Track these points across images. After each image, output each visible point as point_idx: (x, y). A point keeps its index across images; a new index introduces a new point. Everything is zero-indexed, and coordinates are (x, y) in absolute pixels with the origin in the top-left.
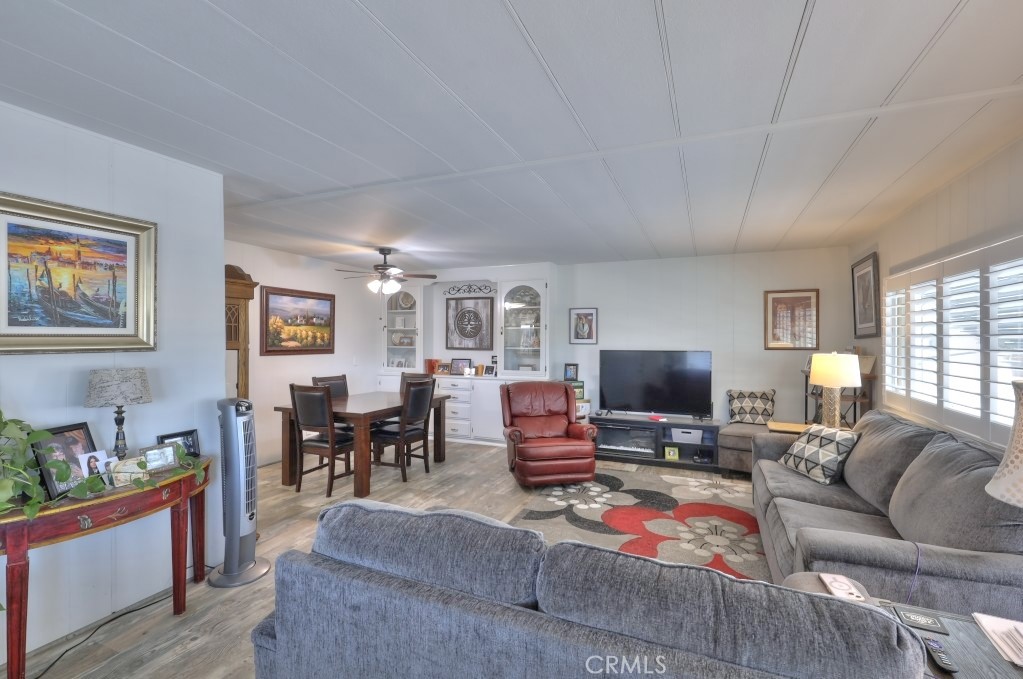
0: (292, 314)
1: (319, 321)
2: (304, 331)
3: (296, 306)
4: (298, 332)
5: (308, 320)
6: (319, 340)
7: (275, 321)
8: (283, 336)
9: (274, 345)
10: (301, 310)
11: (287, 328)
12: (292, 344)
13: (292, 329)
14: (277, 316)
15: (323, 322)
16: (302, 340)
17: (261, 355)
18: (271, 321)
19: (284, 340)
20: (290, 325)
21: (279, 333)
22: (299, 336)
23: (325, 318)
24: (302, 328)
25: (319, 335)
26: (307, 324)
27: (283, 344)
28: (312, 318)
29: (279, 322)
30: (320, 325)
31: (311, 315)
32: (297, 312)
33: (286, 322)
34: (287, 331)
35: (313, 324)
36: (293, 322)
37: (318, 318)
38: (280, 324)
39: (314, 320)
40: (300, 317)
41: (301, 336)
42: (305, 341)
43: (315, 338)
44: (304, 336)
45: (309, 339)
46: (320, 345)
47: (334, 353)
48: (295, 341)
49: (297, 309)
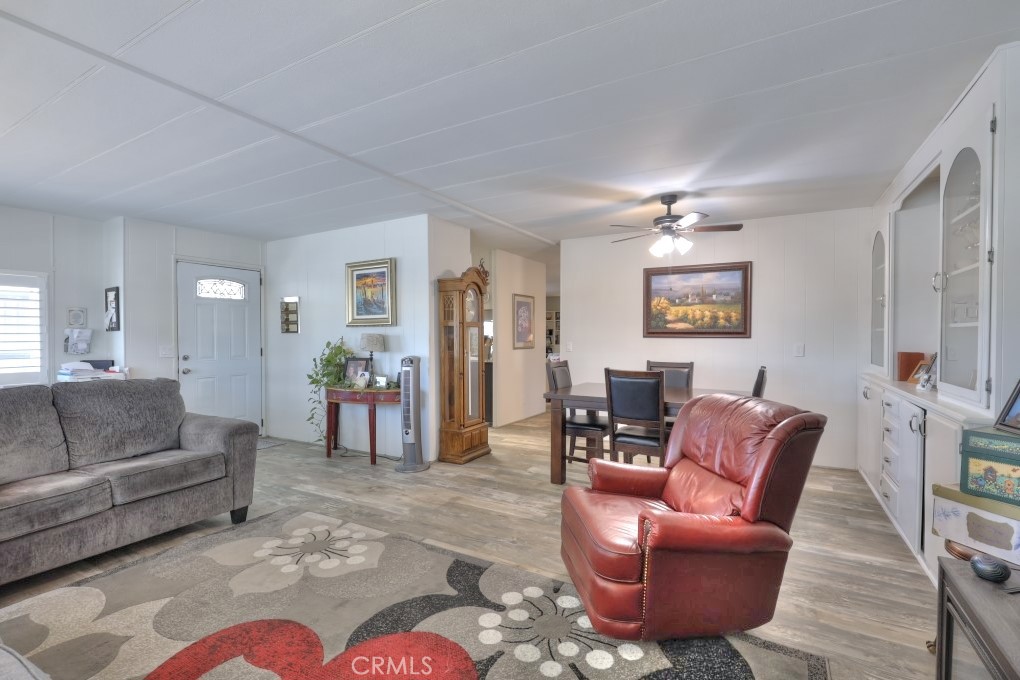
0: (680, 293)
1: (722, 298)
2: (697, 311)
3: (686, 284)
4: (690, 312)
5: (704, 298)
6: (722, 322)
7: (658, 303)
8: (669, 317)
9: (657, 326)
10: (694, 287)
11: (673, 309)
12: (681, 326)
13: (681, 310)
14: (660, 297)
15: (728, 298)
16: (694, 321)
17: (644, 337)
18: (654, 302)
19: (670, 322)
20: (679, 305)
21: (664, 314)
22: (690, 317)
23: (733, 294)
24: (694, 308)
25: (721, 314)
26: (703, 302)
27: (669, 326)
28: (711, 296)
29: (664, 302)
30: (724, 303)
31: (707, 291)
32: (686, 291)
33: (672, 302)
34: (673, 313)
35: (714, 303)
36: (681, 302)
37: (720, 294)
38: (665, 305)
39: (714, 297)
40: (692, 295)
41: (694, 317)
42: (699, 322)
43: (715, 318)
44: (698, 317)
45: (706, 319)
46: (724, 327)
47: (750, 337)
48: (686, 322)
49: (688, 286)
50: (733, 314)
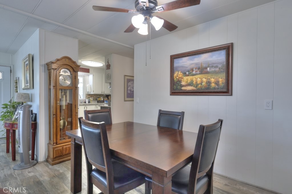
0: (189, 68)
1: (213, 69)
2: (198, 79)
3: (192, 62)
4: (194, 79)
5: (202, 70)
6: (213, 85)
7: (178, 74)
8: (183, 83)
9: (177, 89)
10: (196, 64)
11: (185, 78)
12: (189, 88)
13: (189, 78)
14: (179, 71)
15: (217, 69)
16: (197, 85)
17: (170, 95)
18: (175, 75)
19: (183, 86)
20: (188, 75)
21: (180, 82)
22: (194, 82)
23: (220, 66)
24: (196, 76)
25: (213, 80)
26: (201, 73)
27: (183, 88)
28: (206, 68)
29: (180, 74)
30: (215, 72)
31: (204, 66)
32: (192, 67)
33: (185, 74)
34: (185, 80)
35: (208, 73)
36: (190, 74)
37: (212, 67)
38: (180, 76)
39: (208, 69)
40: (196, 69)
41: (196, 82)
42: (200, 85)
43: (209, 83)
44: (199, 82)
45: (203, 84)
46: (215, 88)
47: (231, 95)
48: (192, 86)
49: (192, 64)
50: (220, 80)
